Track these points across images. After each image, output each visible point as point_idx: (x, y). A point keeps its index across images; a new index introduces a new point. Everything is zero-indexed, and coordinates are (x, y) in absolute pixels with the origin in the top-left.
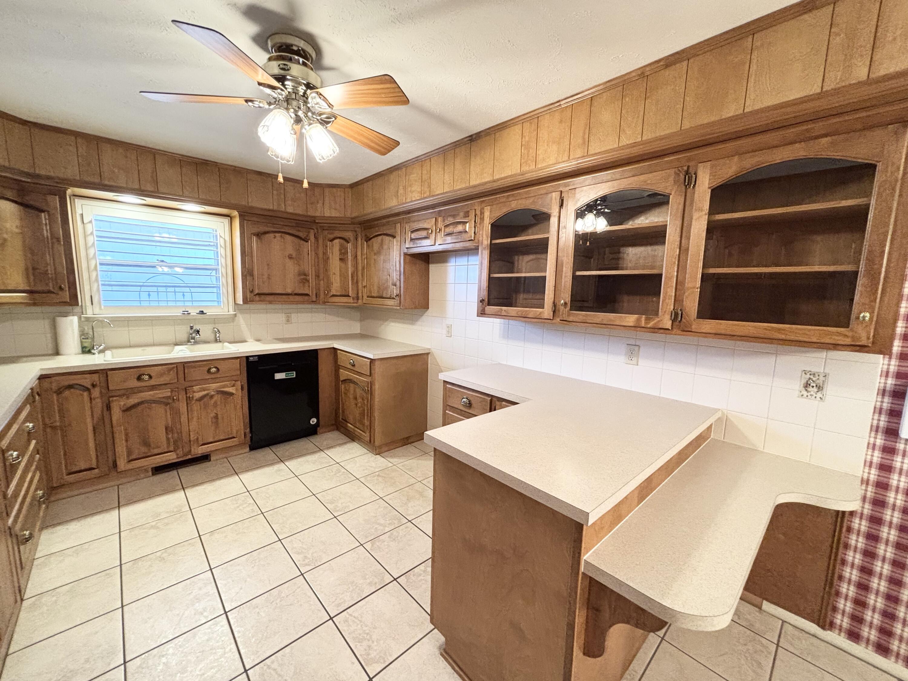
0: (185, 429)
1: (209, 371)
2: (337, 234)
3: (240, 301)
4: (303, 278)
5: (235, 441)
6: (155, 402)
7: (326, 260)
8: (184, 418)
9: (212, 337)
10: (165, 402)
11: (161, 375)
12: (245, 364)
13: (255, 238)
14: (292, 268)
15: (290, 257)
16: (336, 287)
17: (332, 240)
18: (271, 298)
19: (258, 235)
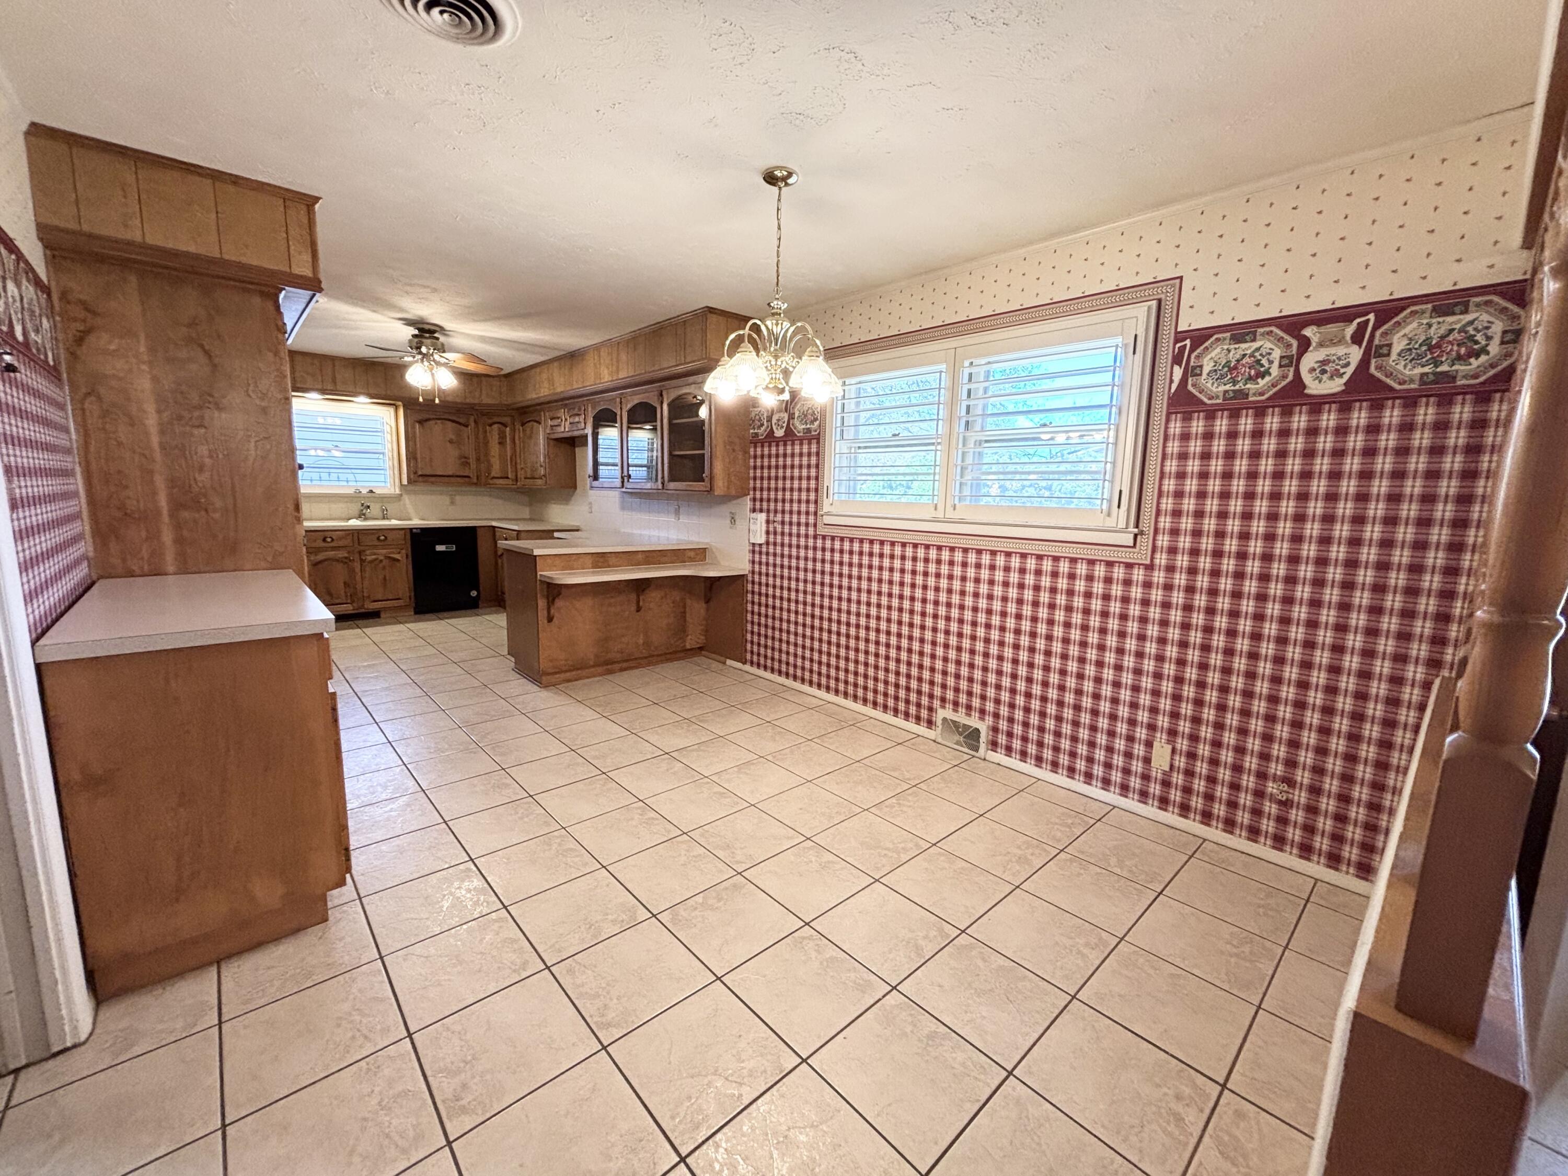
0: (359, 586)
1: (378, 539)
2: (496, 419)
3: (405, 482)
4: (464, 461)
5: (401, 603)
6: (337, 561)
7: (486, 443)
8: (358, 578)
9: (381, 515)
10: (345, 561)
11: (340, 538)
12: (408, 537)
13: (417, 425)
14: (453, 452)
15: (451, 441)
16: (496, 470)
17: (491, 425)
18: (433, 479)
19: (420, 422)
